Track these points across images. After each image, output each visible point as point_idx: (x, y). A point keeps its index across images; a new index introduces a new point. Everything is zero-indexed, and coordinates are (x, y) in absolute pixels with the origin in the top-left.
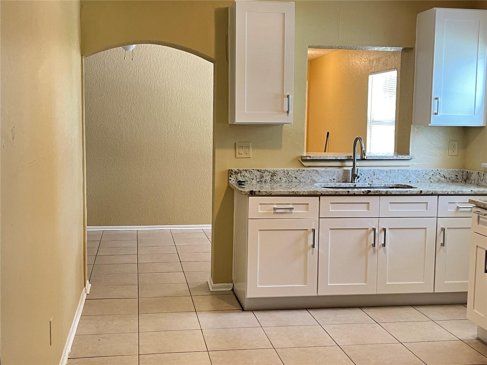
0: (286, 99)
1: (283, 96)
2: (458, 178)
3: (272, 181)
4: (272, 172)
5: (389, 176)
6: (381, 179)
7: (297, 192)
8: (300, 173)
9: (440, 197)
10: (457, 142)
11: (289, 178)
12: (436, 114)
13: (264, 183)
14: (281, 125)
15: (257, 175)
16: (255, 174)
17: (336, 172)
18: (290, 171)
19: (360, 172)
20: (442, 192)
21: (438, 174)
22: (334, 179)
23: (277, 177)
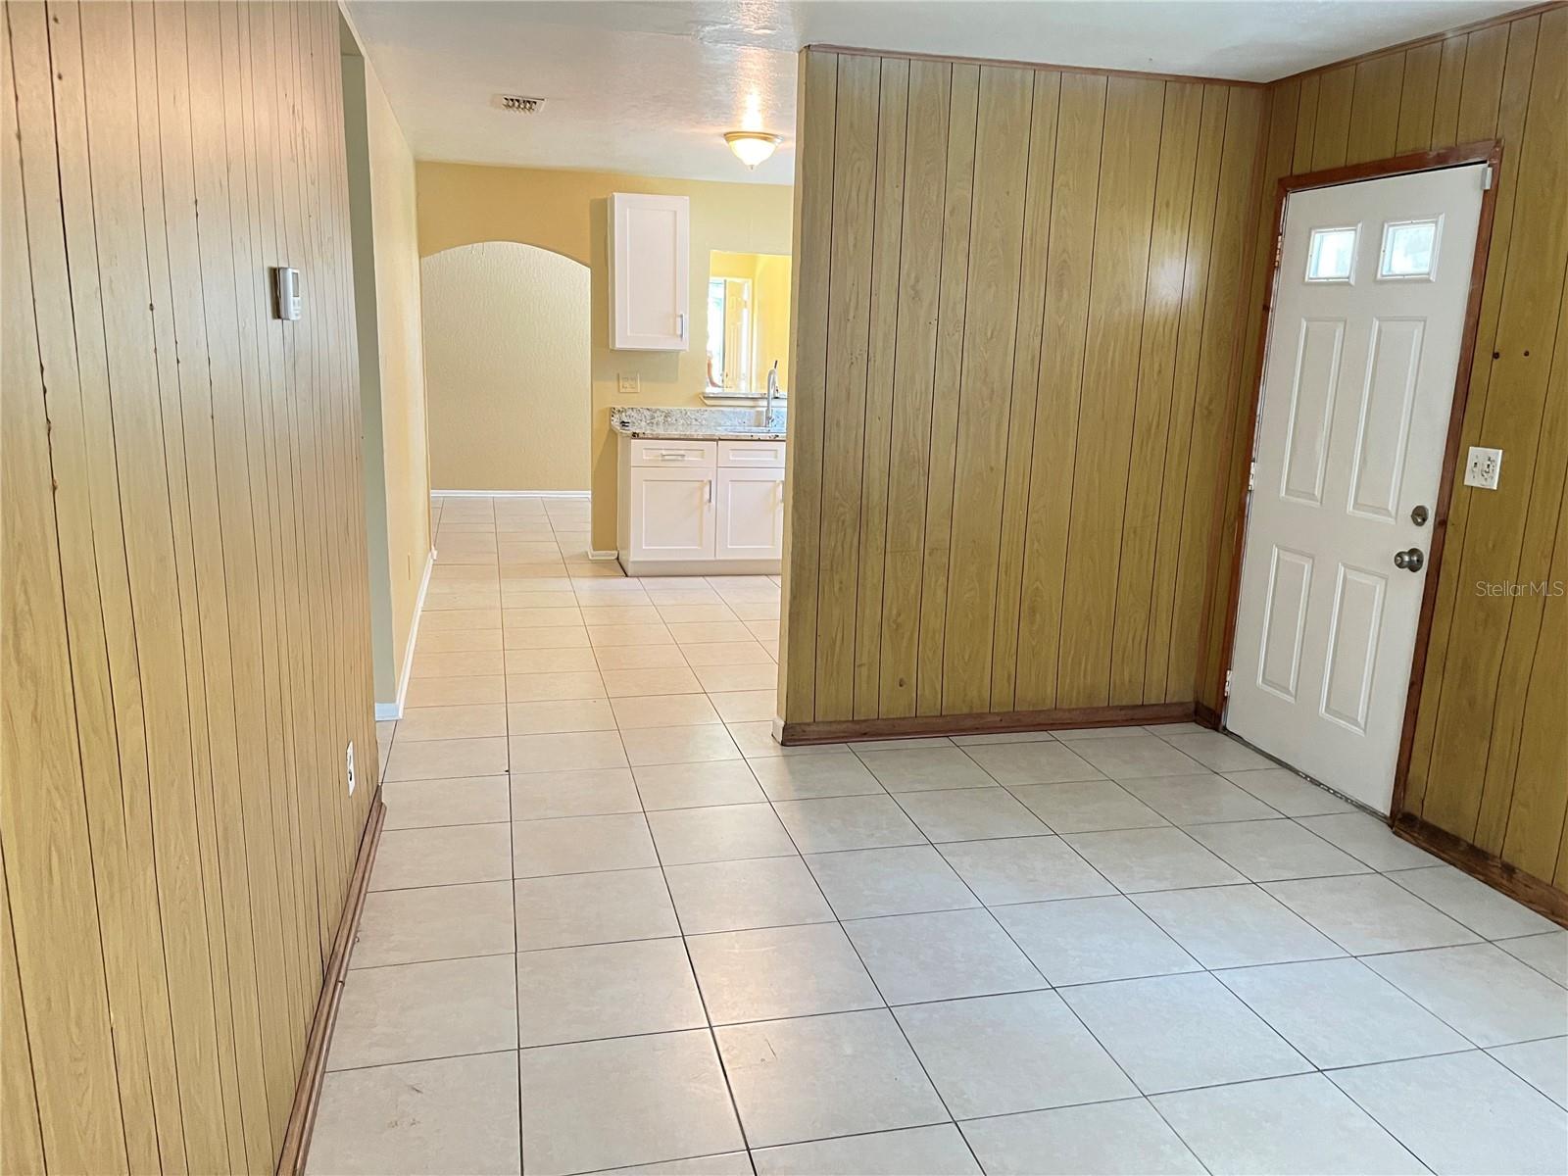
0: (679, 319)
1: (676, 316)
3: (666, 422)
4: (667, 412)
8: (701, 413)
11: (688, 419)
13: (655, 426)
14: (678, 352)
15: (646, 415)
16: (644, 413)
17: (748, 413)
18: (688, 410)
22: (744, 422)
23: (673, 418)
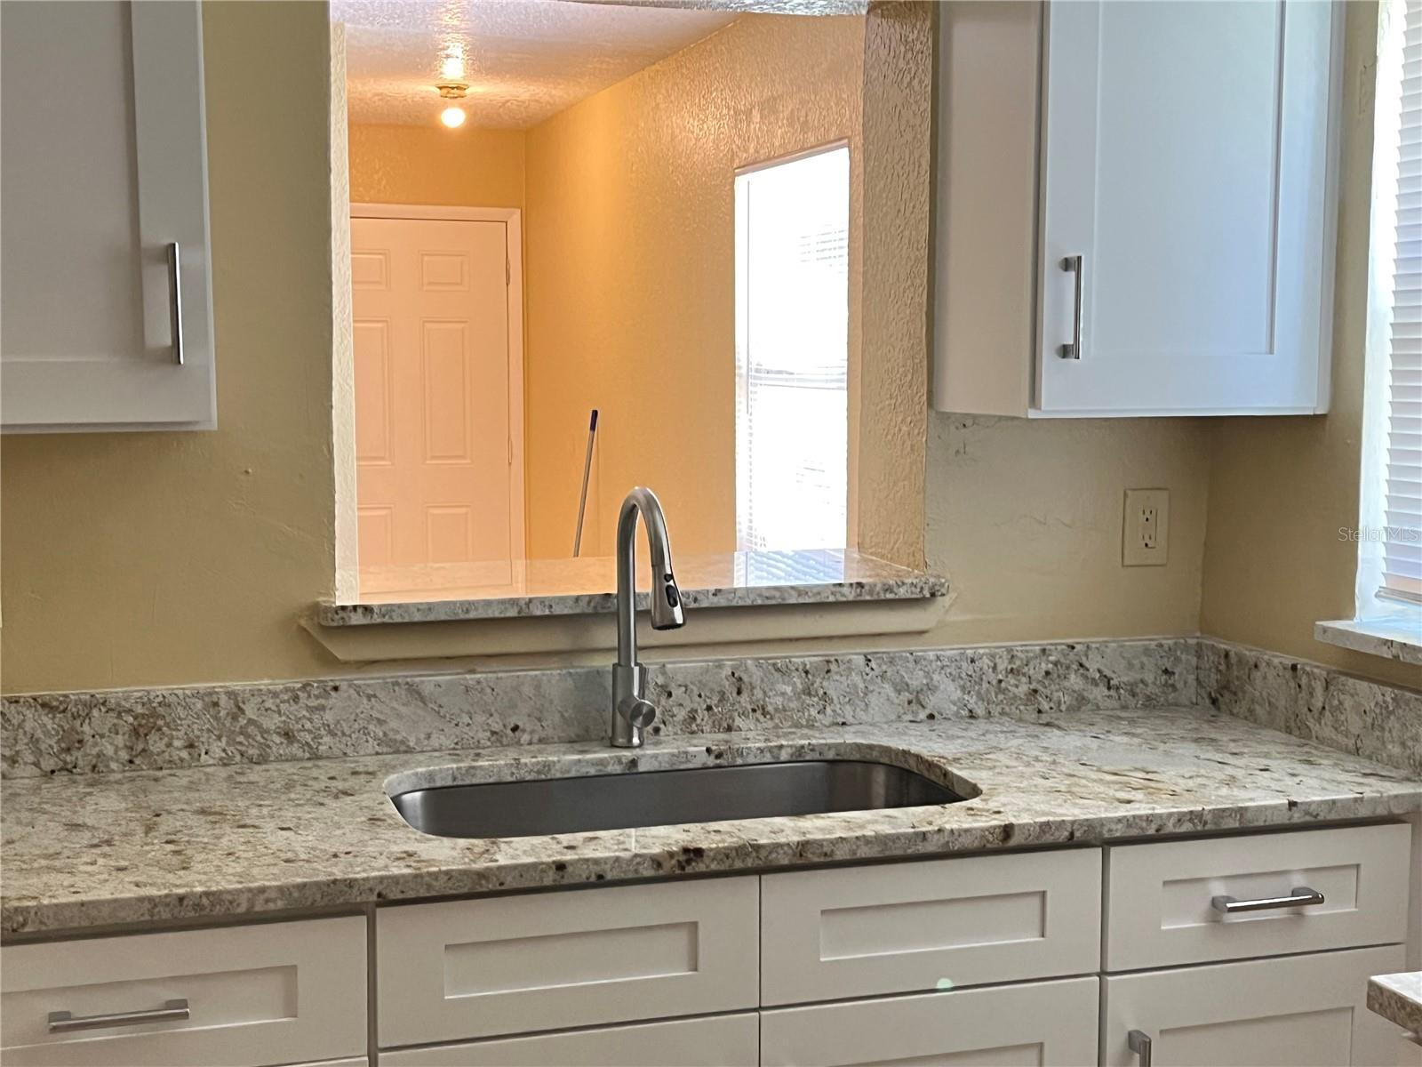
2: (1173, 686)
3: (137, 761)
4: (139, 709)
5: (821, 692)
6: (776, 710)
7: (205, 901)
8: (313, 703)
9: (1115, 852)
10: (1165, 494)
11: (247, 736)
12: (1065, 351)
15: (39, 734)
16: (28, 726)
17: (527, 690)
18: (247, 695)
19: (660, 681)
20: (1129, 826)
21: (1075, 667)
22: (515, 729)
23: (172, 737)
